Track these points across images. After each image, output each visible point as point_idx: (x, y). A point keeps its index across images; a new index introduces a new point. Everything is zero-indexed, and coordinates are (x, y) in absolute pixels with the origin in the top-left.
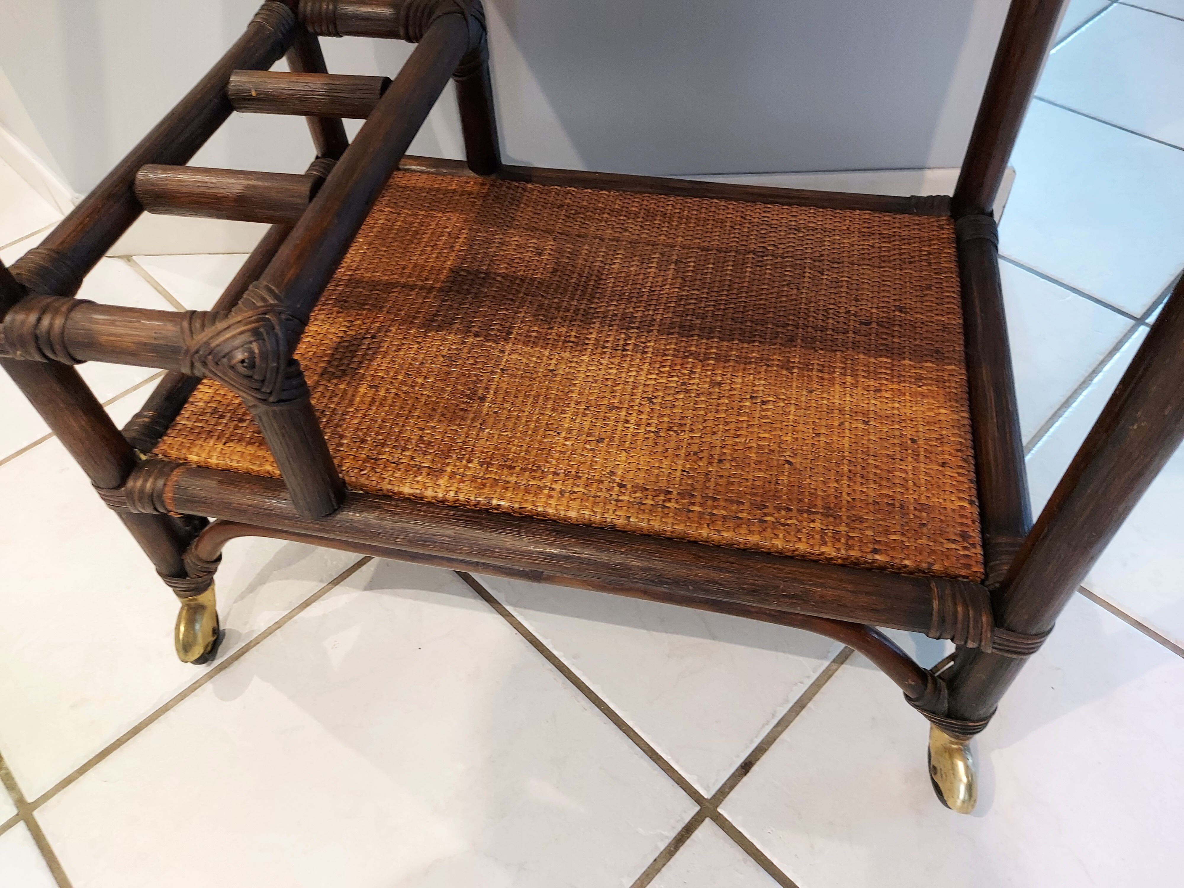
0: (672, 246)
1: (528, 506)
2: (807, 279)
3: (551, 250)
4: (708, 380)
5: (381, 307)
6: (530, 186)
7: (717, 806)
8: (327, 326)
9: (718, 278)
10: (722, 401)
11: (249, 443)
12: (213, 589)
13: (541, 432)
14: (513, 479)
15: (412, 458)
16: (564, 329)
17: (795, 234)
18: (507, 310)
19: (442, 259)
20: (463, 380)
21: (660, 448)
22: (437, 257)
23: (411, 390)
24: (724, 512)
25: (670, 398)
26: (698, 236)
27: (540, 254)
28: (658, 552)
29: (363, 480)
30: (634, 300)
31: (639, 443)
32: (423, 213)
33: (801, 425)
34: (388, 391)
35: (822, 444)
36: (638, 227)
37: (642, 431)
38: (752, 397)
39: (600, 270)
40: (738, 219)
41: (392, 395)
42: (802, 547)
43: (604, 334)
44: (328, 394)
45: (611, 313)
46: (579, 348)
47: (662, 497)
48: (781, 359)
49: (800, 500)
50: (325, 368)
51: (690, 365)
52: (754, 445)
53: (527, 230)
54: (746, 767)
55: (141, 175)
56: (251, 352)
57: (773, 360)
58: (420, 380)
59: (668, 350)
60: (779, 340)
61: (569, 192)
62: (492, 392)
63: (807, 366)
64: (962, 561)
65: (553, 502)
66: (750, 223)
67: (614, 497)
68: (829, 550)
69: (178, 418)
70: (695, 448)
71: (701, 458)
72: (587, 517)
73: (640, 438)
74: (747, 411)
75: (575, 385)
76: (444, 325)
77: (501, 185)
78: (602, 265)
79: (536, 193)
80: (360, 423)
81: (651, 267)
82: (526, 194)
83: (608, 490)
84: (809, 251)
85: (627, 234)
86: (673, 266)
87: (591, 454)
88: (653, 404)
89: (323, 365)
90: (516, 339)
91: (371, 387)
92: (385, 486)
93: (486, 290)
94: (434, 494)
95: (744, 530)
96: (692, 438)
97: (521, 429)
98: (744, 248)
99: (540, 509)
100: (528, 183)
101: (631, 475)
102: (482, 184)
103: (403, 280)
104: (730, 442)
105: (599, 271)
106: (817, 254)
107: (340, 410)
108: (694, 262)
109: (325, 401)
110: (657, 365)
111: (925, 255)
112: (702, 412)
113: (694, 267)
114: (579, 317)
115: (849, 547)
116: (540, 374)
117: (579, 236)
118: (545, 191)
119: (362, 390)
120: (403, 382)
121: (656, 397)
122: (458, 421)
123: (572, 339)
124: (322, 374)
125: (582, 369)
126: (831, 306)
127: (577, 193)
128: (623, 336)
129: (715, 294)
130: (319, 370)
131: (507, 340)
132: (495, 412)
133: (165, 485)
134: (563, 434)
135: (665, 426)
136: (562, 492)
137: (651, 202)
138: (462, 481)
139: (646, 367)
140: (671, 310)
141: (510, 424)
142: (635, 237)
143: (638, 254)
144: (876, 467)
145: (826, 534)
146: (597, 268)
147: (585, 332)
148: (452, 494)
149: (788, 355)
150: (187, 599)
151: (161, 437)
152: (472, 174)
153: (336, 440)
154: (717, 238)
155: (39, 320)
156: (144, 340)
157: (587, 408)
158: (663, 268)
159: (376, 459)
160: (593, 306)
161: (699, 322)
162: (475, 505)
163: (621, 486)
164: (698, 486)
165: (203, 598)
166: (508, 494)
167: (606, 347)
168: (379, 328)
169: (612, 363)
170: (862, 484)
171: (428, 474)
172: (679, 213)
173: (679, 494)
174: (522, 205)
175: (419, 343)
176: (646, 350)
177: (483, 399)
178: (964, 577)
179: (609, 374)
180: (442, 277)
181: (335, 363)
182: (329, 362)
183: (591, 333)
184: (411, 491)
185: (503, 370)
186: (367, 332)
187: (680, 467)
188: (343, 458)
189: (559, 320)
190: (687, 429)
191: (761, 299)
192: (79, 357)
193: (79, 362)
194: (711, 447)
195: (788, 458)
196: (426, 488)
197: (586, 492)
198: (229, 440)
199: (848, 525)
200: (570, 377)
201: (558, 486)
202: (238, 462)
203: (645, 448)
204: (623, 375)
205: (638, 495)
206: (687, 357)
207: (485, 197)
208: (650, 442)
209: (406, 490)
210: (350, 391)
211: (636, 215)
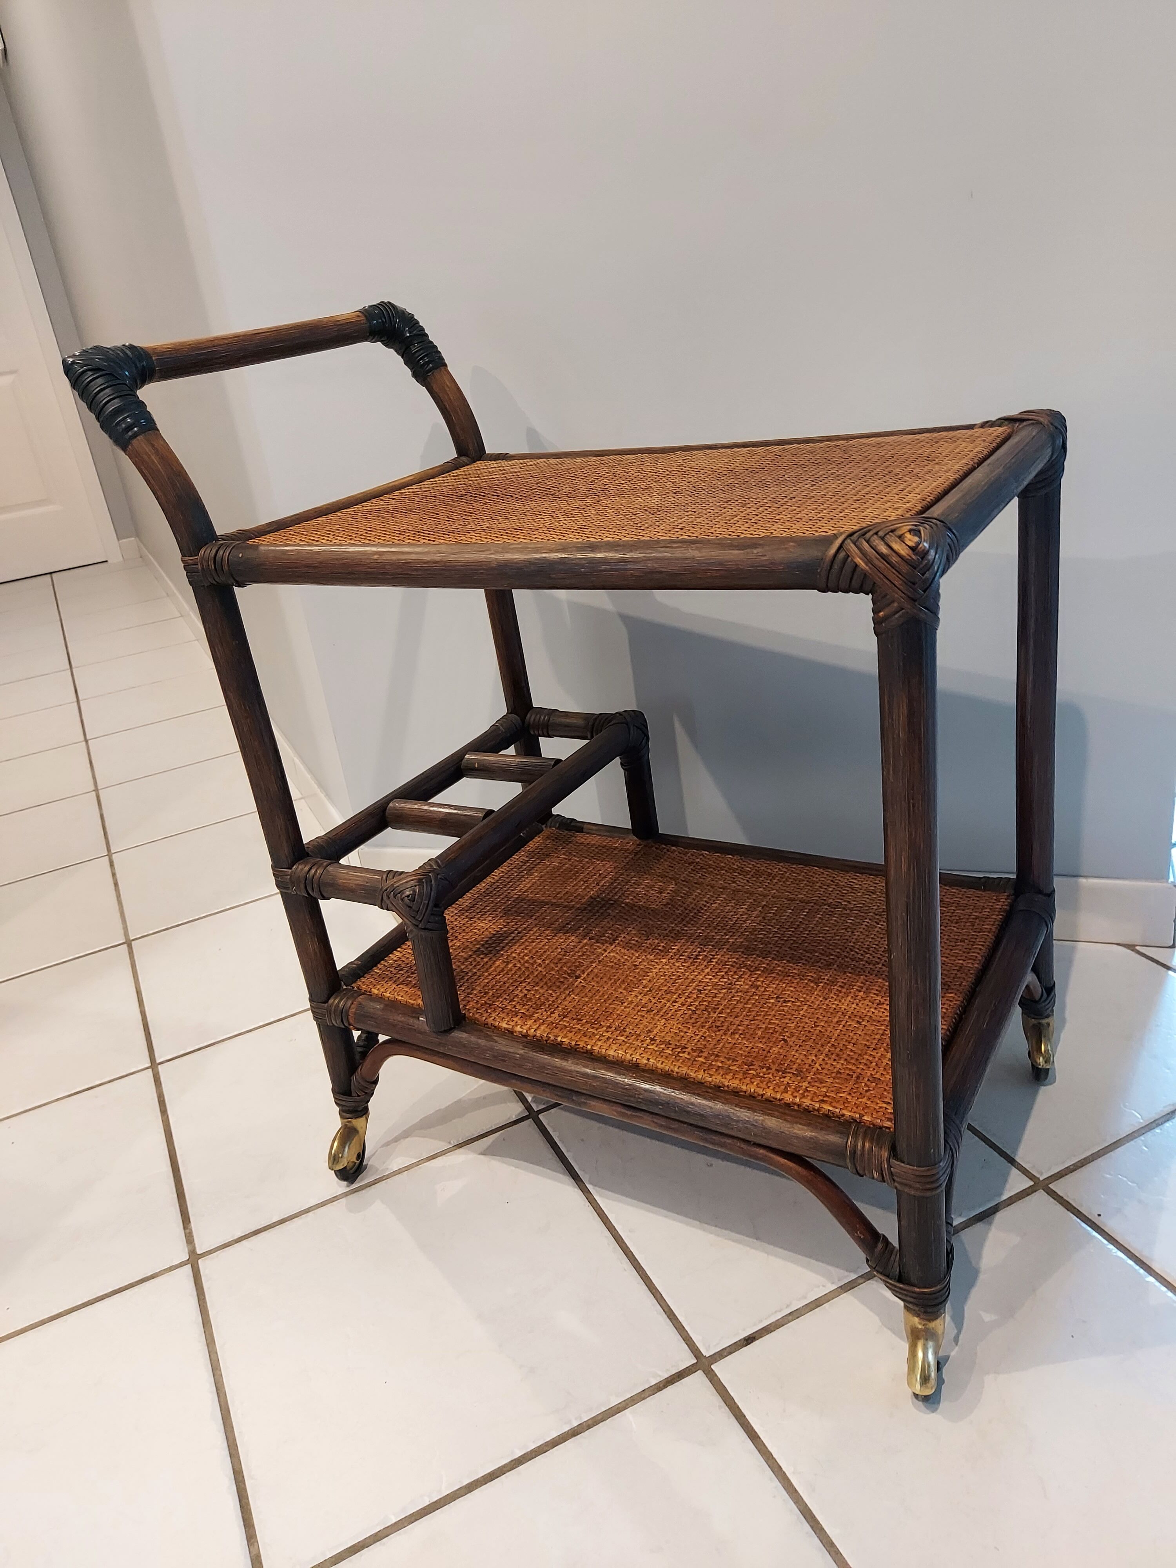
0: (765, 896)
1: (582, 1044)
2: (863, 926)
3: (671, 890)
4: (750, 983)
5: (532, 916)
6: (674, 848)
7: (712, 1364)
8: (491, 924)
9: (792, 920)
10: (754, 997)
11: (413, 986)
12: (367, 1119)
13: (610, 1001)
14: (579, 1027)
15: (515, 1006)
16: (657, 941)
17: (870, 895)
18: (620, 925)
19: (588, 890)
20: (569, 965)
21: (693, 1021)
22: (585, 889)
23: (530, 967)
24: (720, 1065)
25: (715, 991)
26: (789, 891)
27: (661, 893)
28: (659, 1080)
29: (477, 1016)
30: (719, 928)
31: (678, 1015)
32: (587, 860)
33: (807, 1018)
34: (515, 965)
35: (817, 1032)
36: (745, 881)
37: (684, 1008)
38: (777, 997)
39: (703, 907)
40: (829, 881)
41: (517, 968)
42: (769, 1093)
43: (685, 947)
44: (474, 964)
45: (697, 934)
46: (663, 954)
47: (679, 1050)
48: (815, 976)
49: (781, 1064)
50: (479, 948)
51: (741, 973)
52: (764, 1026)
53: (659, 876)
54: (749, 1340)
55: (391, 805)
56: (414, 891)
57: (808, 976)
58: (539, 961)
59: (730, 962)
60: (819, 964)
61: (702, 855)
62: (586, 974)
63: (833, 983)
64: (887, 1116)
65: (599, 1043)
66: (836, 885)
67: (645, 1045)
68: (788, 1098)
69: (375, 968)
70: (718, 1024)
71: (719, 1031)
72: (620, 1055)
73: (680, 1013)
74: (770, 1005)
75: (648, 976)
76: (573, 931)
77: (652, 846)
78: (705, 903)
79: (677, 853)
80: (488, 983)
81: (742, 908)
82: (669, 853)
83: (642, 1041)
84: (876, 908)
85: (734, 885)
86: (760, 909)
87: (639, 1018)
88: (701, 993)
89: (478, 946)
90: (618, 944)
91: (504, 962)
92: (490, 1021)
93: (611, 912)
94: (521, 1030)
95: (729, 1077)
96: (719, 1017)
97: (597, 997)
98: (823, 901)
99: (589, 1047)
100: (673, 846)
101: (663, 1034)
102: (638, 845)
103: (554, 901)
104: (747, 1023)
105: (701, 907)
106: (881, 910)
107: (478, 974)
108: (778, 908)
109: (471, 967)
110: (716, 970)
111: (973, 919)
112: (735, 1003)
113: (776, 910)
114: (673, 935)
115: (803, 1096)
116: (625, 967)
117: (696, 883)
118: (684, 853)
119: (497, 963)
120: (527, 962)
121: (705, 990)
122: (554, 988)
123: (659, 948)
124: (476, 951)
125: (659, 967)
126: (874, 946)
127: (708, 855)
128: (699, 949)
129: (784, 930)
130: (474, 949)
131: (611, 944)
132: (583, 986)
133: (352, 1003)
134: (626, 1004)
135: (703, 1007)
136: (608, 1038)
137: (762, 865)
138: (543, 1024)
139: (707, 971)
140: (745, 937)
141: (590, 994)
142: (739, 887)
143: (736, 898)
144: (851, 1051)
145: (790, 1087)
146: (700, 905)
147: (672, 944)
148: (533, 1030)
149: (821, 974)
150: (346, 1120)
151: (359, 978)
152: (635, 838)
153: (469, 991)
154: (805, 893)
155: (310, 869)
156: (360, 883)
157: (650, 990)
158: (753, 909)
159: (490, 1005)
160: (685, 928)
161: (761, 946)
162: (546, 1041)
163: (652, 1040)
164: (711, 1046)
165: (358, 1123)
166: (570, 1035)
167: (683, 956)
168: (525, 928)
169: (683, 966)
170: (835, 1060)
171: (521, 1017)
172: (782, 874)
173: (692, 1049)
174: (662, 860)
175: (549, 939)
176: (712, 960)
177: (578, 977)
178: (887, 1128)
179: (678, 972)
180: (583, 901)
181: (487, 946)
182: (483, 945)
183: (676, 946)
184: (506, 1026)
185: (600, 962)
186: (516, 930)
187: (701, 1034)
188: (469, 1002)
189: (656, 935)
190: (718, 1011)
191: (819, 937)
192: (325, 895)
193: (324, 898)
194: (731, 1024)
195: (786, 1038)
196: (517, 1025)
197: (626, 1040)
198: (401, 983)
199: (809, 1083)
200: (647, 970)
201: (608, 1035)
202: (402, 996)
203: (681, 1019)
204: (687, 974)
205: (663, 1046)
206: (742, 968)
207: (636, 854)
208: (686, 1016)
209: (504, 1025)
210: (490, 963)
211: (748, 873)
